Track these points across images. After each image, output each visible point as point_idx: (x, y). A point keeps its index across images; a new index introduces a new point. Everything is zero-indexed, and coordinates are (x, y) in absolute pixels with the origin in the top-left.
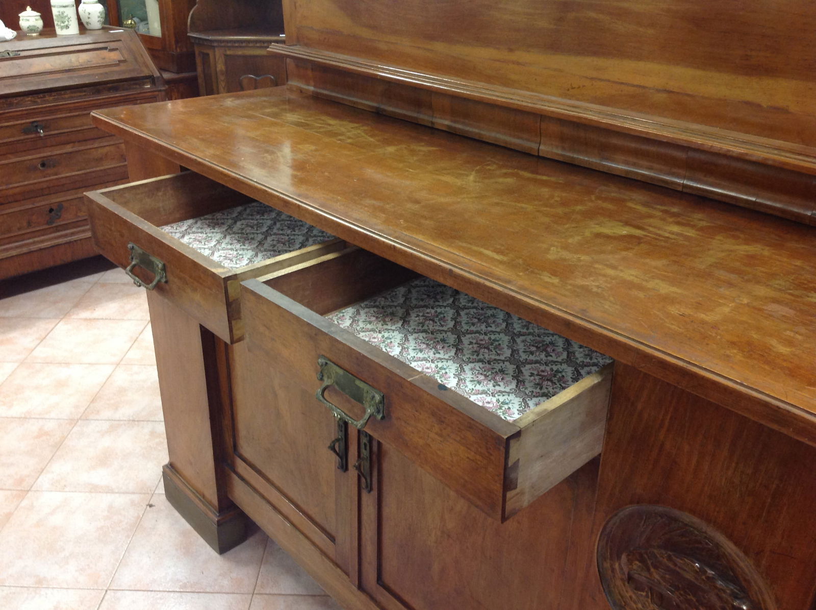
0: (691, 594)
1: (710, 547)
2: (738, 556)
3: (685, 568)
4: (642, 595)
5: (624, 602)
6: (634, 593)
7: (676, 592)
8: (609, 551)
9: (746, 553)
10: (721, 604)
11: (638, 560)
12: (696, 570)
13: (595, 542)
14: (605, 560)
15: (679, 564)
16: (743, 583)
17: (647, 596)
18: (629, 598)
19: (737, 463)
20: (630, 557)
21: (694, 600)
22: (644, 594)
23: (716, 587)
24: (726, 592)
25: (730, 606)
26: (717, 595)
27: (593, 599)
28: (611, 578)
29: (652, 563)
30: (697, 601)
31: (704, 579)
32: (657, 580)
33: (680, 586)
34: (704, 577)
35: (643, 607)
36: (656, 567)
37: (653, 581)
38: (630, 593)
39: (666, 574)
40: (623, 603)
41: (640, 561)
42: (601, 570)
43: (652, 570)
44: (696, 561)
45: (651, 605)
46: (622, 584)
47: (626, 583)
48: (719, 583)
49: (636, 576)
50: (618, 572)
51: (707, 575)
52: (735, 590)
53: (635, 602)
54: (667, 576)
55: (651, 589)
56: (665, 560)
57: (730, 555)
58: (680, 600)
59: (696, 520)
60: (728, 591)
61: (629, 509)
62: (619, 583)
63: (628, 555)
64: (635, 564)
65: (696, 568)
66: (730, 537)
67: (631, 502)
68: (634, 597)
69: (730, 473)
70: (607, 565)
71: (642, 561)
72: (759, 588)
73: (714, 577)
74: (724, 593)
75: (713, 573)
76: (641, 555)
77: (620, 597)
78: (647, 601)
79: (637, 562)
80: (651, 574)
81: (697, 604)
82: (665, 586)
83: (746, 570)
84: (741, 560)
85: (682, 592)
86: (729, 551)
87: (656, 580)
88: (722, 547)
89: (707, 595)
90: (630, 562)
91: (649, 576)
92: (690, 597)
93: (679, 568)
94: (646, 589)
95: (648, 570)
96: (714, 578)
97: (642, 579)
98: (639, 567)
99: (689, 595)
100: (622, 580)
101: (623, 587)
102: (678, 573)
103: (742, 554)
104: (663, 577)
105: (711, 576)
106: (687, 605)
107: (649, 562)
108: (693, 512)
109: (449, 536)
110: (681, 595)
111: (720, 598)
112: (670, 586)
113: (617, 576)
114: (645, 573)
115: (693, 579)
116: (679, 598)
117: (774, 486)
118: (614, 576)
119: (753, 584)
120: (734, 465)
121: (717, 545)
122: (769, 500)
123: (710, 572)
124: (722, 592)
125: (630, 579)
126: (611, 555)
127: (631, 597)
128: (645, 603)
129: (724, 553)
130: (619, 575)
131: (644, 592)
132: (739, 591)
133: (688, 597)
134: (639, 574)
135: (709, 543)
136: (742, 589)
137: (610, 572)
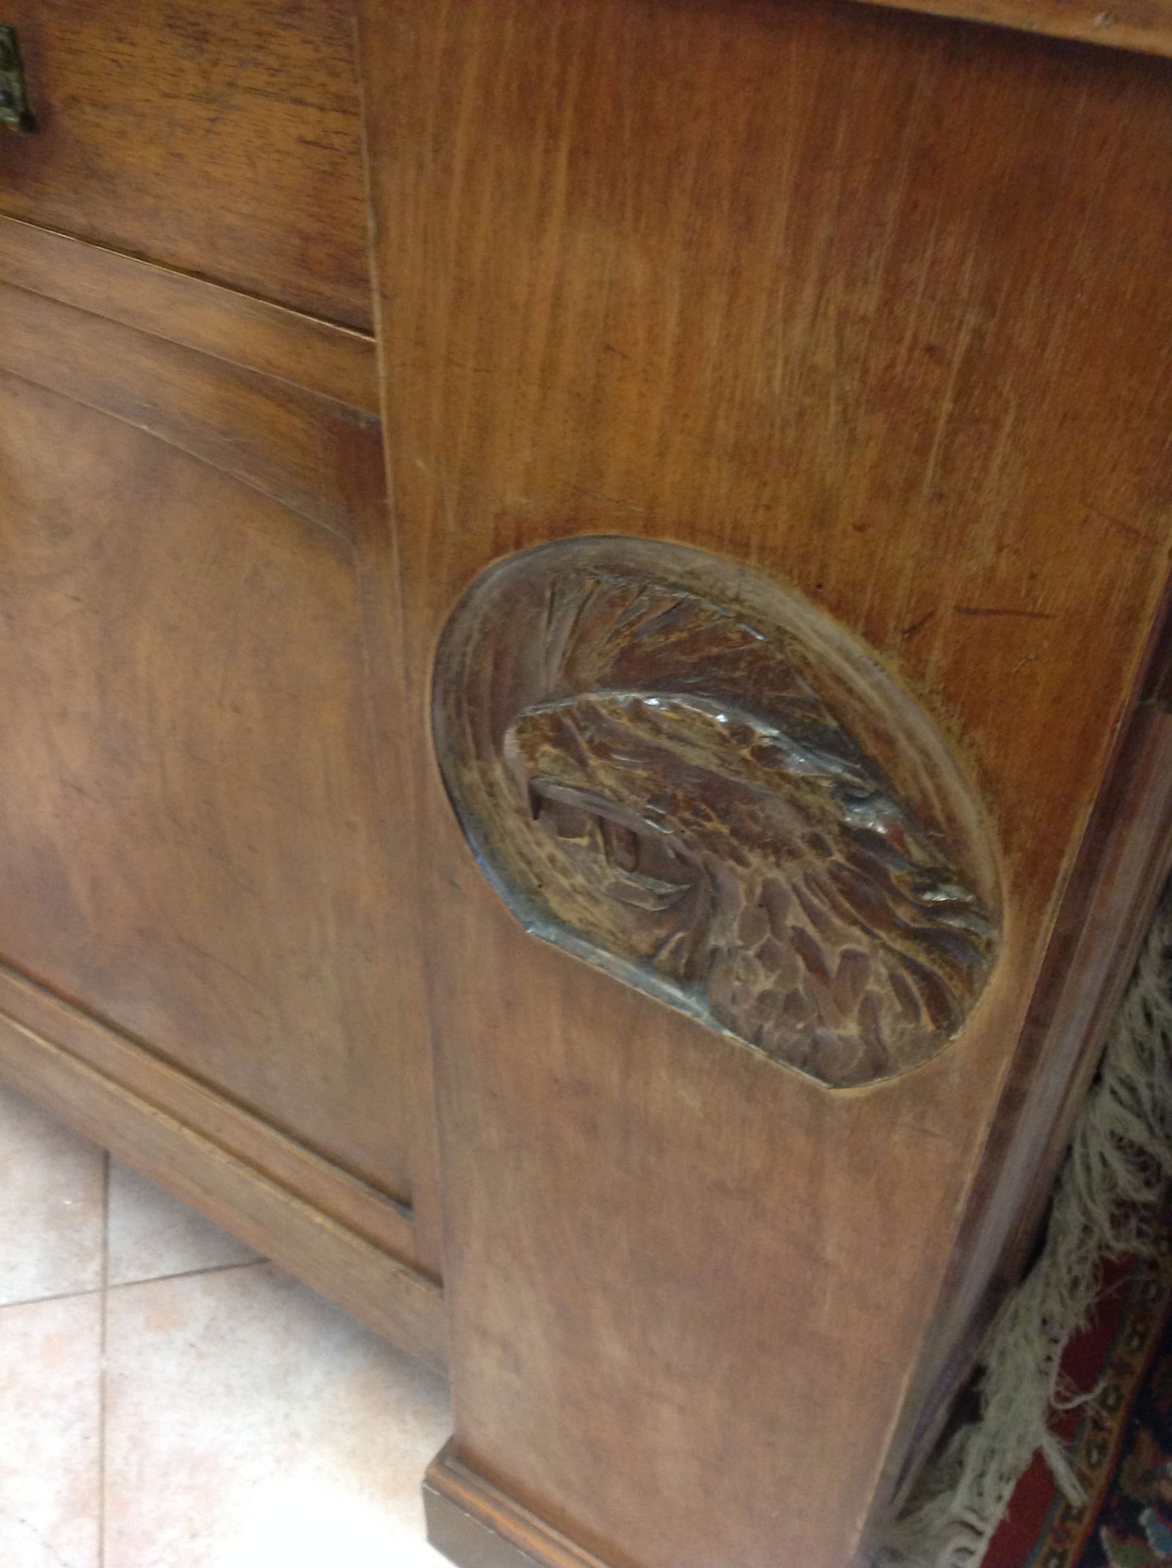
0: (713, 815)
1: (755, 646)
2: (848, 657)
3: (685, 732)
4: (578, 846)
5: (538, 876)
6: (559, 845)
7: (670, 817)
8: (469, 730)
9: (874, 637)
10: (808, 830)
11: (547, 739)
12: (719, 734)
13: (421, 710)
14: (465, 765)
15: (665, 726)
16: (872, 748)
17: (593, 847)
18: (549, 865)
19: (823, 282)
20: (526, 736)
21: (725, 830)
22: (584, 841)
23: (785, 778)
24: (819, 787)
25: (836, 829)
26: (793, 802)
27: (452, 883)
28: (490, 815)
29: (590, 741)
30: (734, 832)
31: (749, 757)
32: (611, 789)
33: (680, 795)
34: (745, 752)
35: (589, 881)
36: (602, 751)
37: (601, 796)
38: (549, 848)
39: (634, 766)
40: (536, 882)
41: (556, 743)
42: (457, 794)
43: (594, 761)
44: (716, 705)
45: (608, 871)
46: (523, 826)
47: (530, 819)
48: (798, 763)
49: (553, 792)
50: (506, 792)
51: (756, 742)
52: (848, 776)
53: (564, 872)
54: (641, 773)
55: (601, 823)
56: (625, 721)
57: (821, 658)
58: (685, 842)
59: (703, 559)
60: (825, 784)
61: (499, 572)
62: (513, 822)
63: (520, 731)
64: (544, 754)
65: (719, 729)
66: (815, 592)
67: (498, 549)
68: (561, 857)
69: (798, 332)
70: (472, 776)
71: (562, 739)
72: (924, 752)
73: (779, 745)
74: (813, 792)
75: (775, 732)
76: (557, 725)
77: (523, 866)
78: (596, 862)
79: (547, 748)
80: (591, 777)
81: (735, 842)
82: (636, 803)
83: (879, 702)
84: (858, 670)
85: (687, 815)
86: (818, 645)
87: (607, 793)
88: (794, 638)
89: (762, 810)
90: (529, 749)
91: (587, 785)
92: (714, 825)
93: (671, 737)
94: (588, 827)
95: (583, 763)
96: (780, 750)
97: (568, 796)
98: (556, 759)
99: (709, 819)
100: (519, 811)
101: (526, 830)
102: (669, 754)
103: (858, 647)
104: (628, 781)
105: (767, 742)
106: (706, 852)
107: (582, 741)
108: (689, 530)
109: (80, 790)
110: (686, 823)
111: (802, 811)
112: (650, 802)
113: (503, 803)
114: (576, 778)
115: (713, 765)
116: (679, 833)
117: (964, 339)
118: (496, 805)
119: (903, 742)
120: (809, 292)
121: (781, 636)
122: (947, 406)
123: (765, 732)
124: (806, 788)
125: (539, 803)
126: (478, 743)
127: (552, 859)
128: (590, 869)
129: (804, 658)
130: (510, 799)
131: (580, 836)
132: (861, 776)
133: (708, 825)
134: (560, 784)
135: (753, 633)
136: (871, 768)
137: (484, 795)
